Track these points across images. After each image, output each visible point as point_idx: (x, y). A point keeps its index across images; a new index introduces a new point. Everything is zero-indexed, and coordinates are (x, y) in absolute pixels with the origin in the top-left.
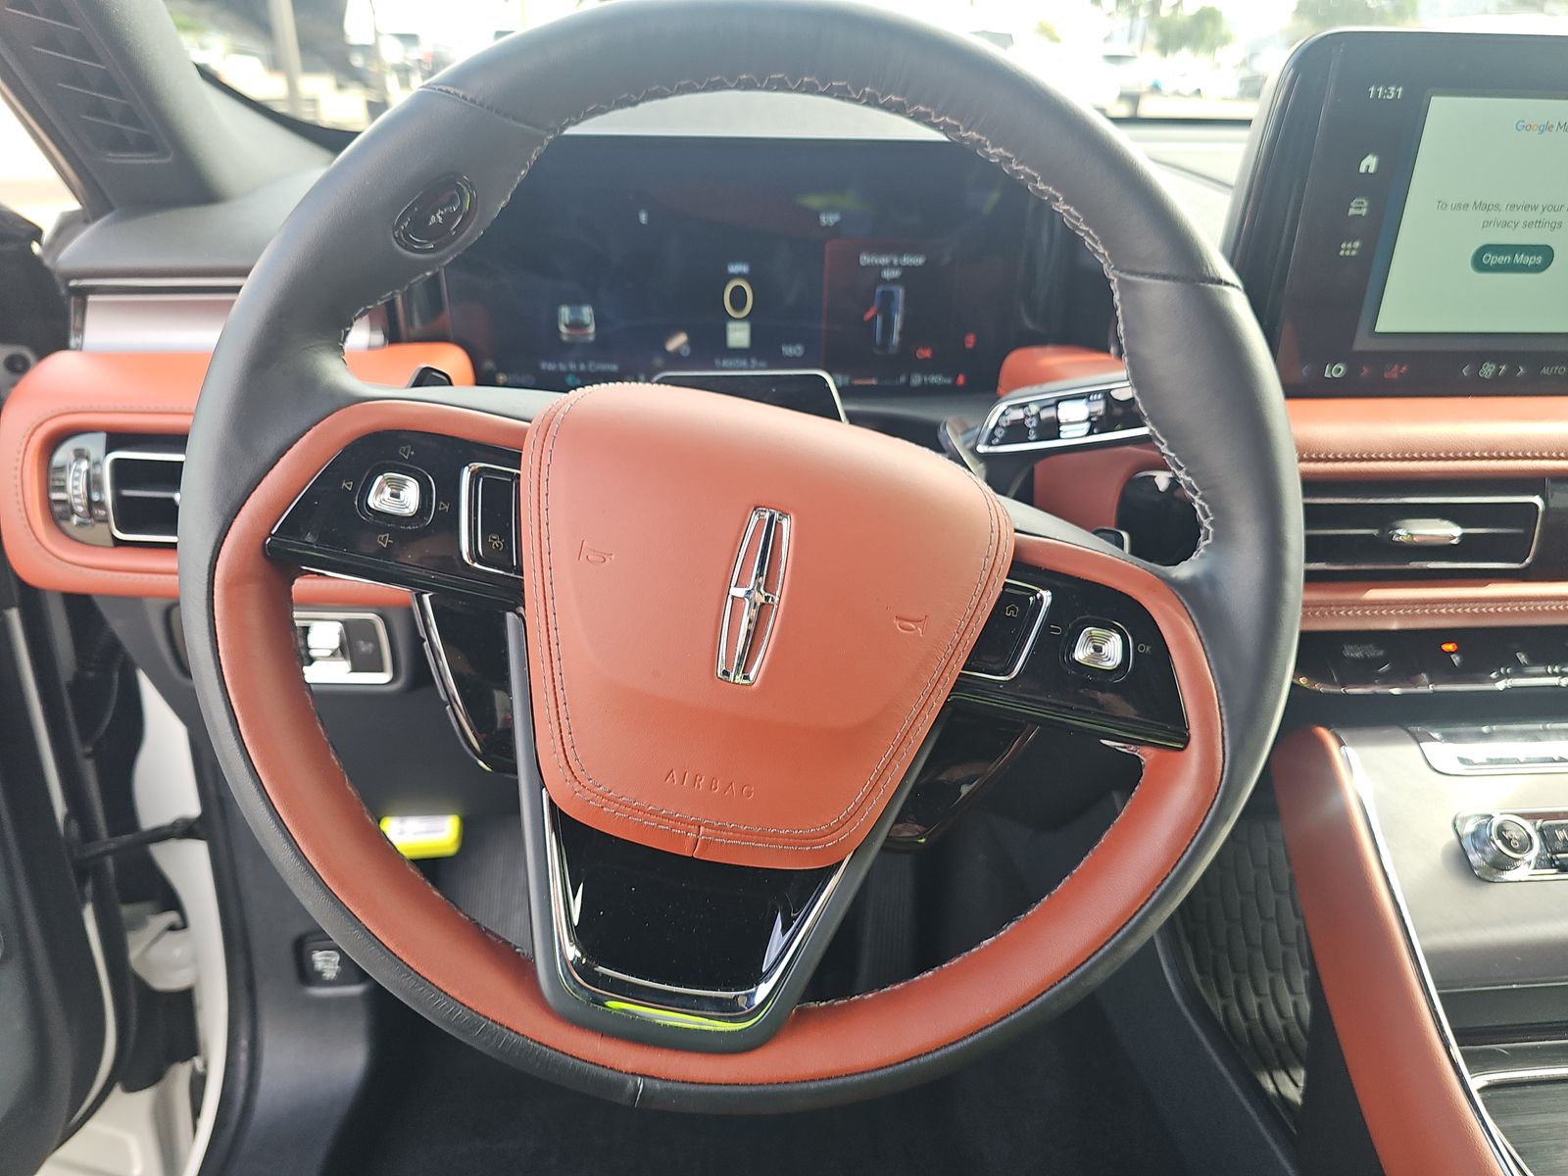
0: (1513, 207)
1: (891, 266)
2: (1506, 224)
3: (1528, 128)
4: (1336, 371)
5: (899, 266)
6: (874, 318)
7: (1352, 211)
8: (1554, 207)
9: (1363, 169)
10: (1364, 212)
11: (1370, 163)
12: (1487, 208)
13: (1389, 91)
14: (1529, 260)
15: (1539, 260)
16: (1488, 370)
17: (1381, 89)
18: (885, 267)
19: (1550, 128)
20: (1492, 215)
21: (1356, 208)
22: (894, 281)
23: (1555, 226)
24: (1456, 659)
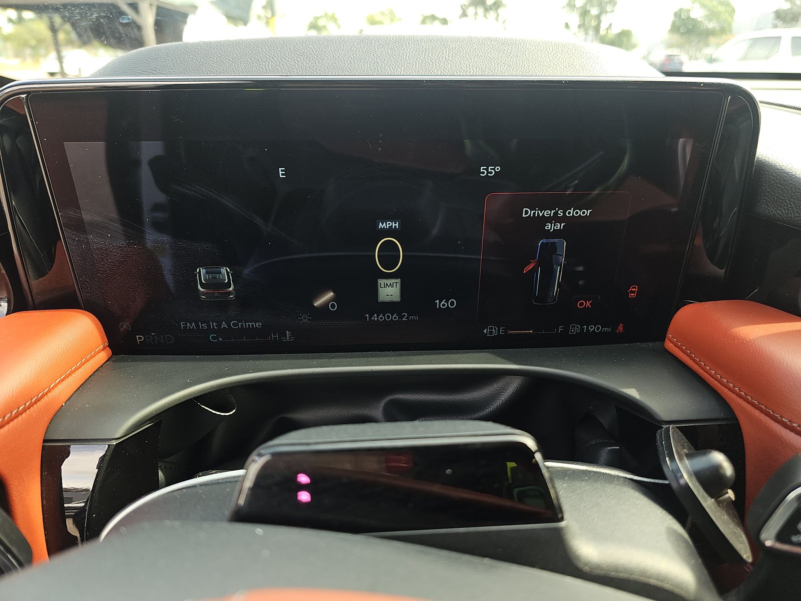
1: (555, 219)
5: (564, 219)
6: (534, 270)
18: (549, 220)
22: (556, 234)
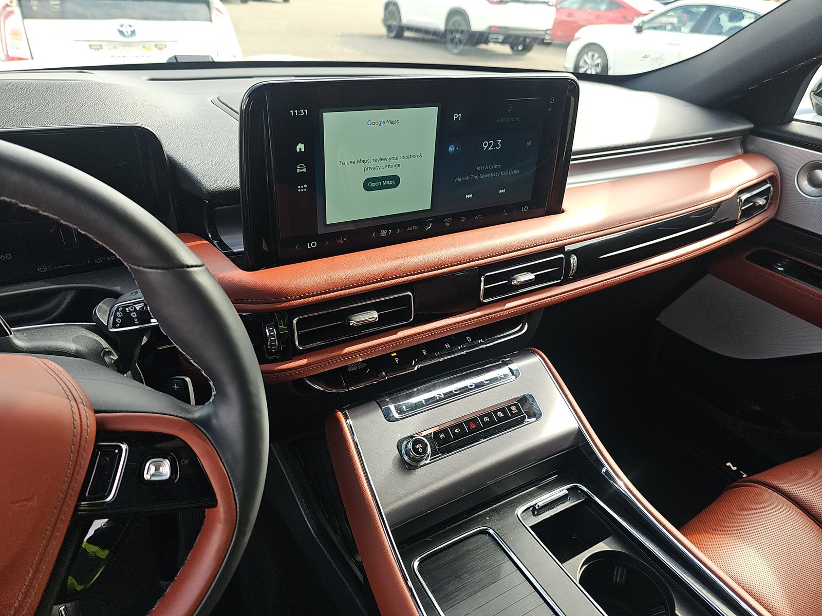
0: (376, 160)
2: (375, 168)
3: (373, 123)
4: (313, 245)
7: (298, 171)
8: (394, 158)
9: (298, 150)
10: (304, 170)
11: (300, 147)
12: (364, 162)
13: (301, 111)
14: (389, 183)
15: (394, 182)
16: (384, 233)
17: (296, 111)
19: (383, 123)
20: (367, 165)
21: (300, 169)
23: (397, 166)
24: (397, 360)
